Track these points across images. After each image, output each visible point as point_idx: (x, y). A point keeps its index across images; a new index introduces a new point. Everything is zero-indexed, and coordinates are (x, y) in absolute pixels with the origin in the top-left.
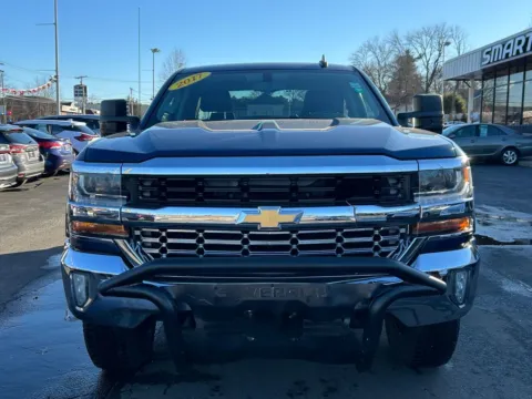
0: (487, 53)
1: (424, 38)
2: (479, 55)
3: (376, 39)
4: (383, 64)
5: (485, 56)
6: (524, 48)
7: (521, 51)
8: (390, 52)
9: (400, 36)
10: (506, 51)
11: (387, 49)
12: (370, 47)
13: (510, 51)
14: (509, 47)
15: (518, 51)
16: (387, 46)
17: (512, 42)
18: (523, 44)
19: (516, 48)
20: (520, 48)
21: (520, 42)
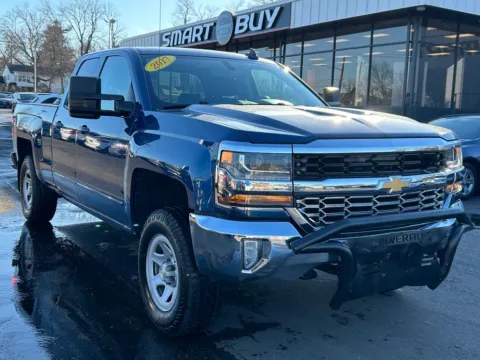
0: (167, 37)
1: (77, 11)
2: (158, 37)
3: (26, 5)
4: (34, 32)
5: (164, 39)
6: (202, 36)
7: (199, 39)
8: (42, 21)
9: (51, 6)
10: (185, 38)
11: (38, 17)
12: (19, 14)
13: (189, 37)
14: (187, 34)
15: (196, 39)
16: (38, 14)
17: (190, 29)
18: (201, 32)
19: (195, 35)
20: (199, 35)
21: (198, 31)
